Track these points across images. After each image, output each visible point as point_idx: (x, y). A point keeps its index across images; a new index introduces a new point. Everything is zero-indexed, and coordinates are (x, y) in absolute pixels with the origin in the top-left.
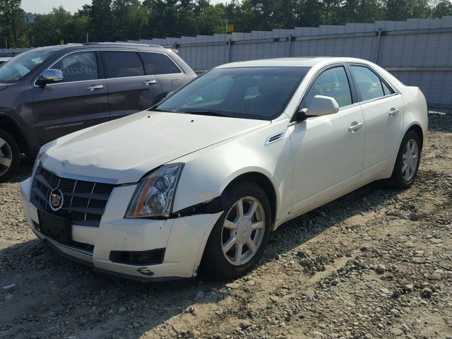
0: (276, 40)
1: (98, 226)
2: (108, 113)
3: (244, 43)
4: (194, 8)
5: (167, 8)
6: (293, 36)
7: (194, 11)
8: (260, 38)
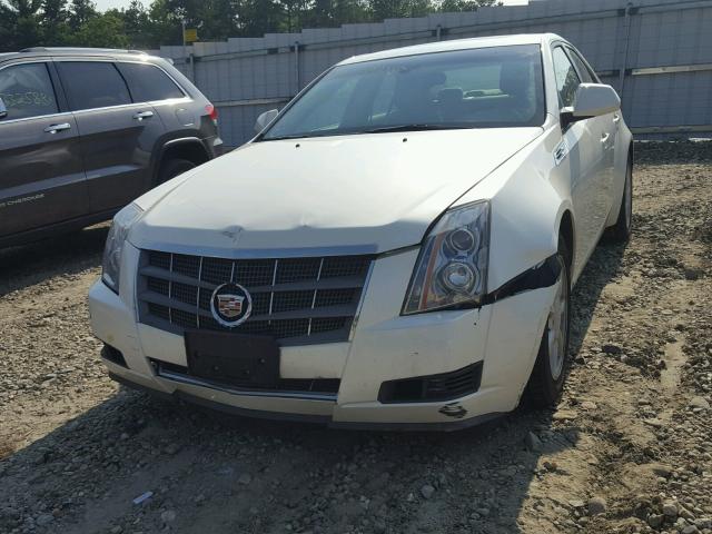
0: (273, 51)
1: (345, 338)
2: (82, 174)
3: (217, 59)
4: (68, 20)
5: (20, 21)
6: (301, 43)
7: (70, 23)
8: (244, 49)
